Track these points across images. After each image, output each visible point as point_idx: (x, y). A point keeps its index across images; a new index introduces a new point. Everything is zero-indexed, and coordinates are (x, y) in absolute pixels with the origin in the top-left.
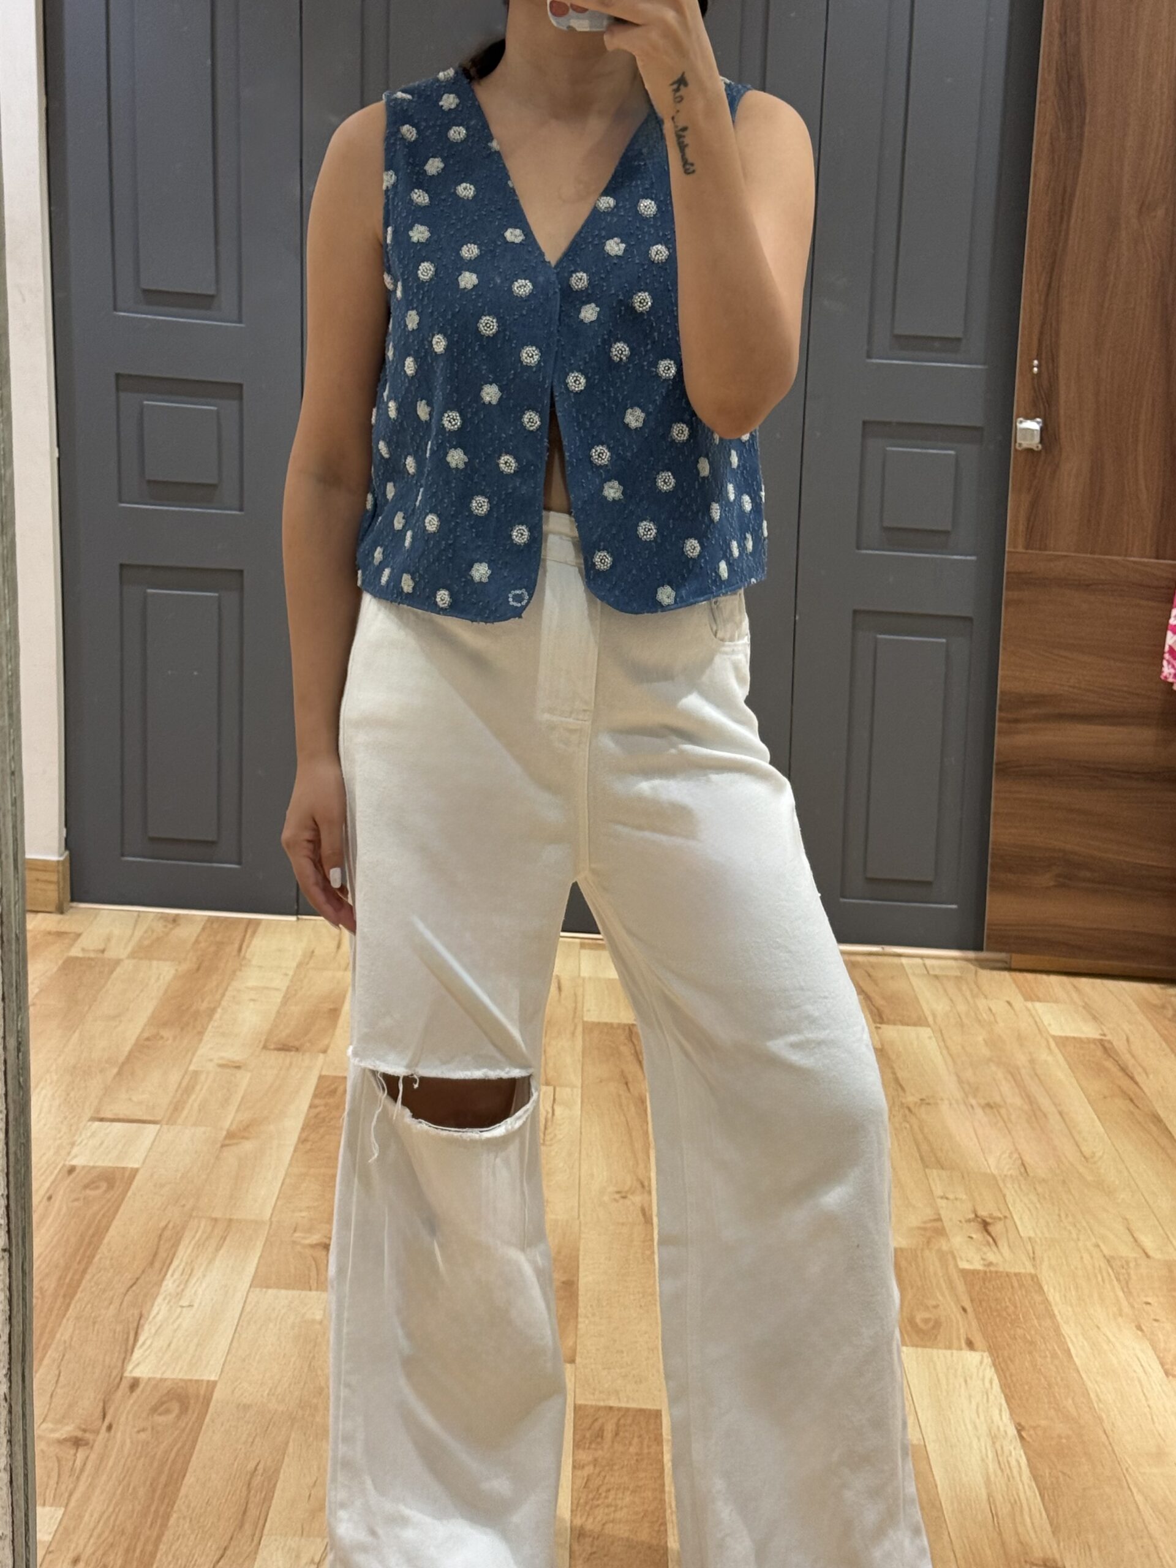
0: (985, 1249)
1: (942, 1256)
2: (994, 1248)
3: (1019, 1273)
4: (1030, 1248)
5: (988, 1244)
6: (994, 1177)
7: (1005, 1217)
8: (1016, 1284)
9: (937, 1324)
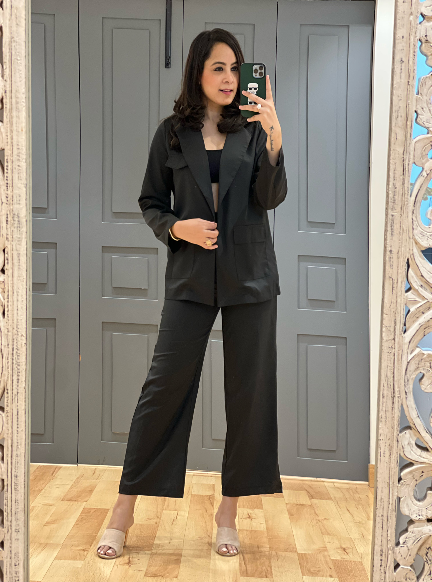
0: (343, 555)
1: (324, 556)
2: (347, 555)
3: (355, 561)
4: (361, 555)
5: (345, 554)
6: (351, 538)
7: (353, 548)
8: (353, 563)
9: (319, 571)
